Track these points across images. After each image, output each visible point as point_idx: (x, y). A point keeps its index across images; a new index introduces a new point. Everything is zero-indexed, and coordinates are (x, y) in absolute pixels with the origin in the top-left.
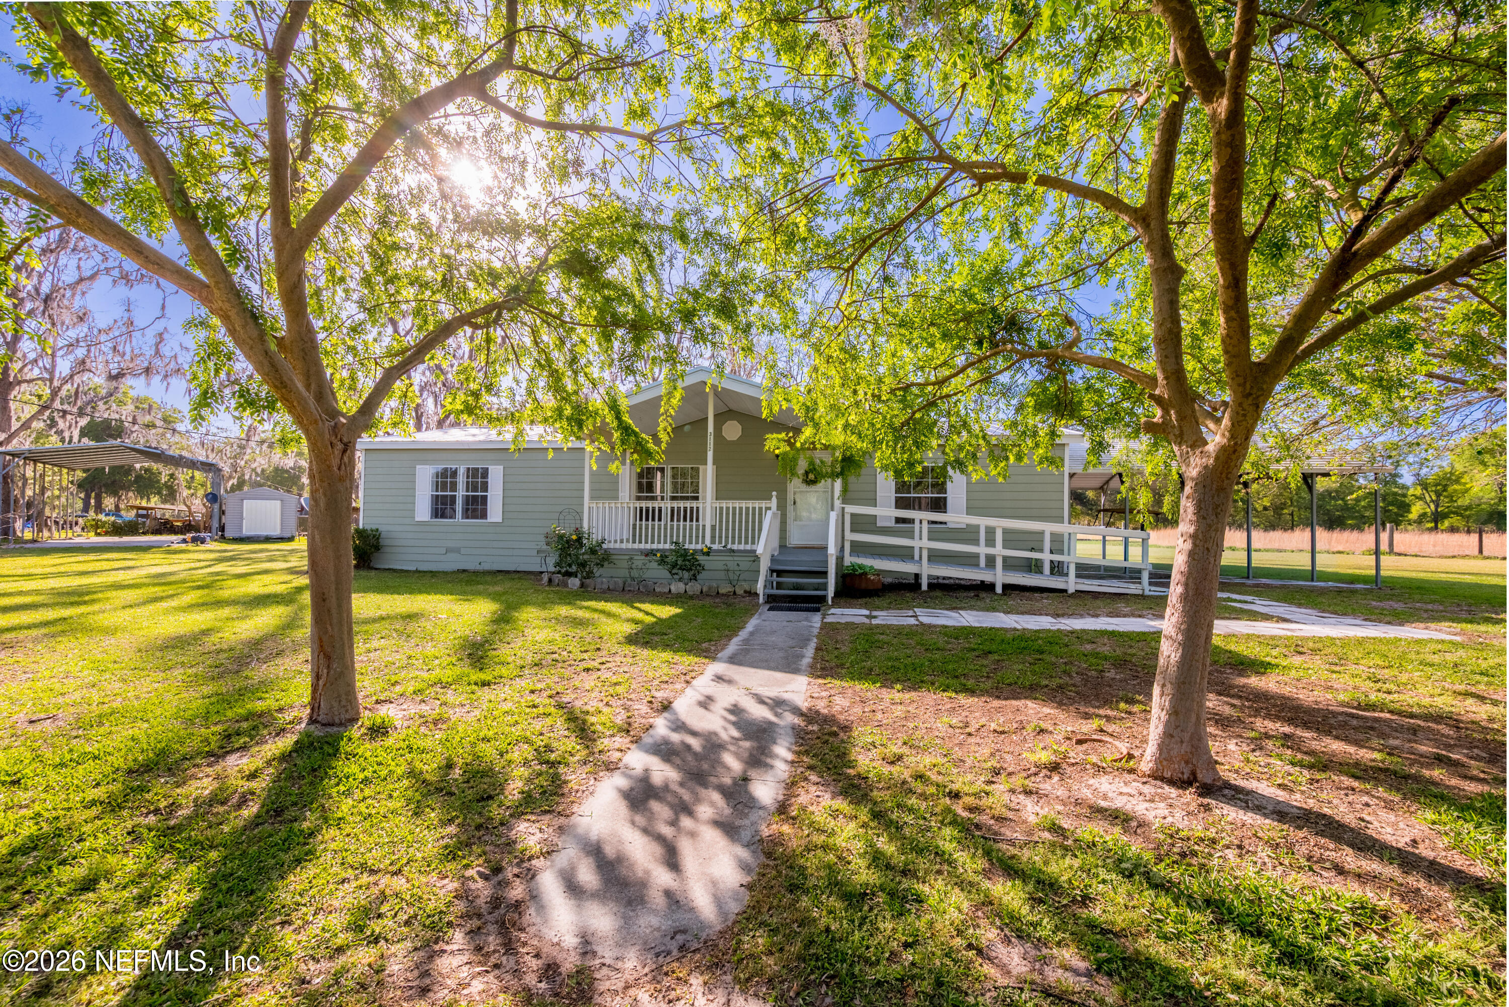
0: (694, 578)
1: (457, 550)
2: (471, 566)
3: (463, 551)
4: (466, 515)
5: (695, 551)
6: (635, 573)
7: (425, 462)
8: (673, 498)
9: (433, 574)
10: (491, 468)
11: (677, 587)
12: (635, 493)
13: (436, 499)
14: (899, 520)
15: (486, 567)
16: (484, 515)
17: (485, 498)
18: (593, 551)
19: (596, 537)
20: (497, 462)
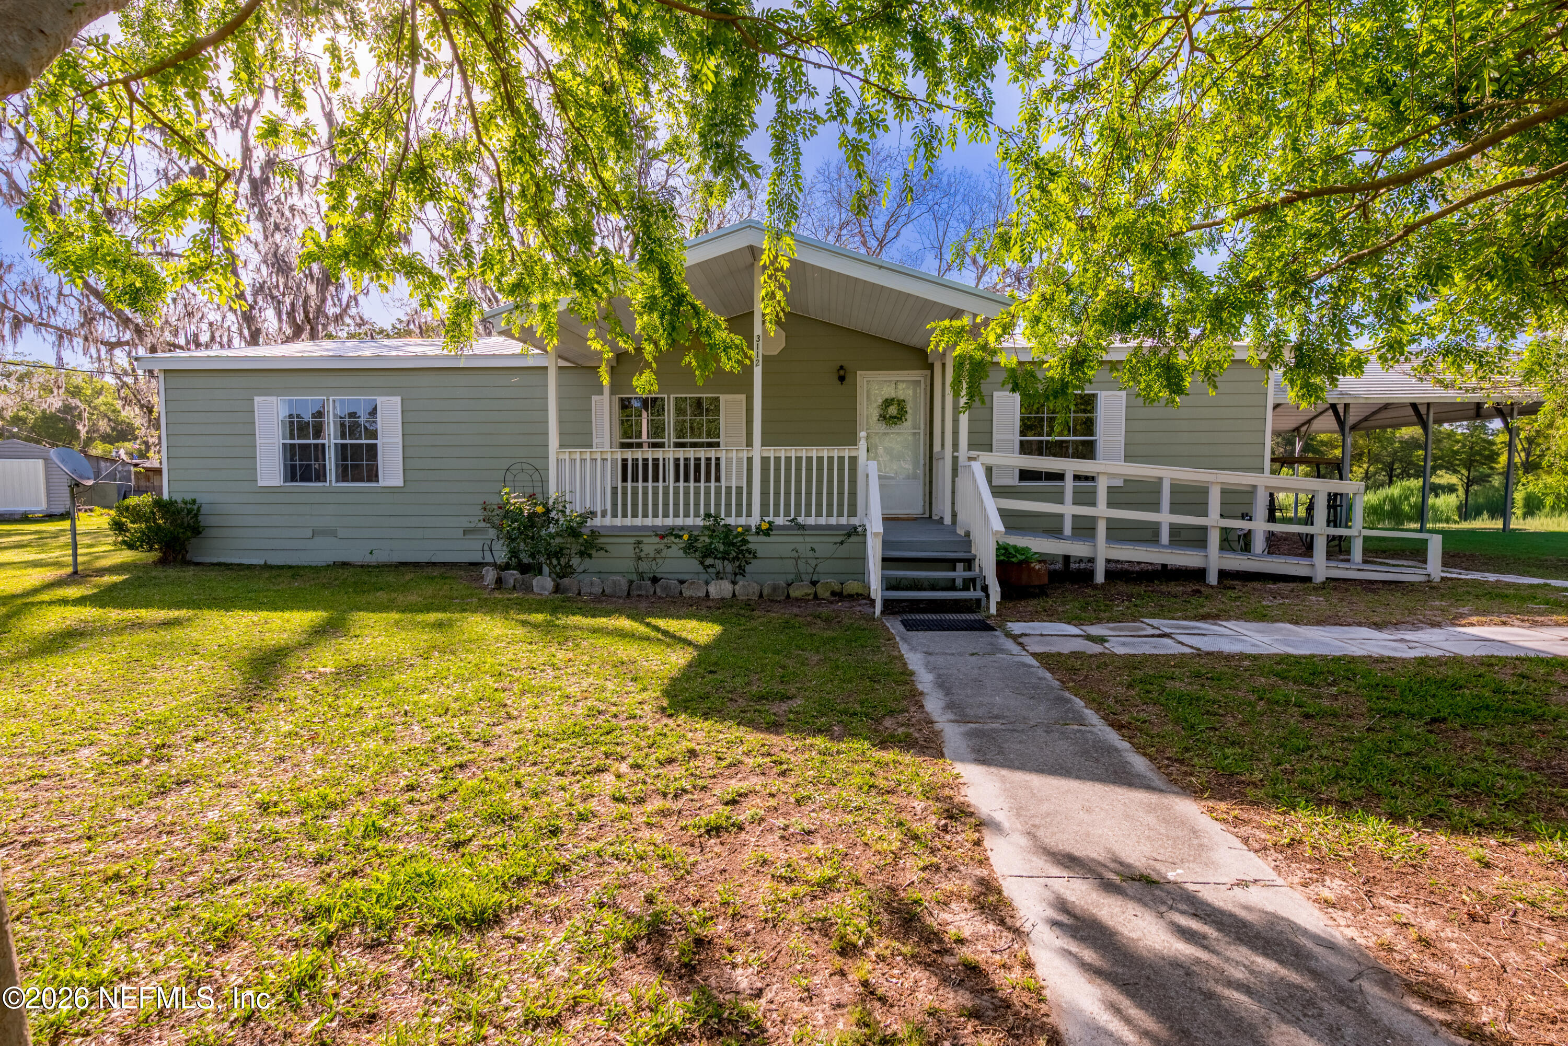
0: (740, 572)
1: (331, 532)
2: (357, 556)
3: (341, 533)
4: (343, 476)
5: (747, 529)
6: (644, 566)
7: (266, 391)
8: (679, 445)
9: (295, 571)
10: (381, 401)
11: (720, 589)
12: (618, 439)
13: (290, 451)
14: (1025, 475)
15: (382, 557)
16: (373, 476)
17: (373, 449)
18: (573, 532)
19: (576, 508)
20: (389, 391)
